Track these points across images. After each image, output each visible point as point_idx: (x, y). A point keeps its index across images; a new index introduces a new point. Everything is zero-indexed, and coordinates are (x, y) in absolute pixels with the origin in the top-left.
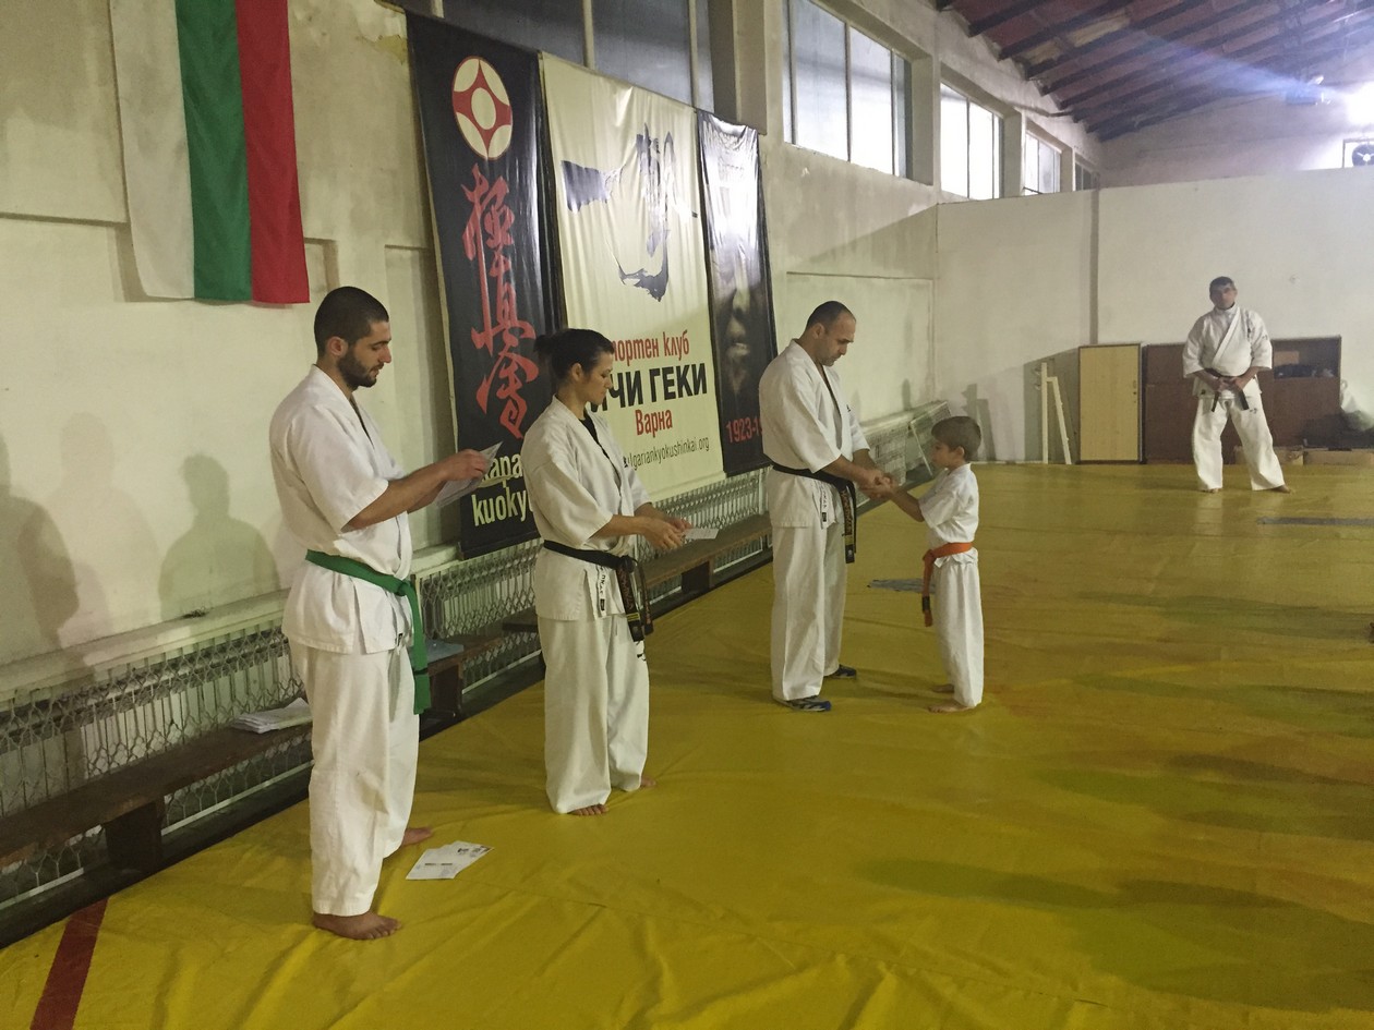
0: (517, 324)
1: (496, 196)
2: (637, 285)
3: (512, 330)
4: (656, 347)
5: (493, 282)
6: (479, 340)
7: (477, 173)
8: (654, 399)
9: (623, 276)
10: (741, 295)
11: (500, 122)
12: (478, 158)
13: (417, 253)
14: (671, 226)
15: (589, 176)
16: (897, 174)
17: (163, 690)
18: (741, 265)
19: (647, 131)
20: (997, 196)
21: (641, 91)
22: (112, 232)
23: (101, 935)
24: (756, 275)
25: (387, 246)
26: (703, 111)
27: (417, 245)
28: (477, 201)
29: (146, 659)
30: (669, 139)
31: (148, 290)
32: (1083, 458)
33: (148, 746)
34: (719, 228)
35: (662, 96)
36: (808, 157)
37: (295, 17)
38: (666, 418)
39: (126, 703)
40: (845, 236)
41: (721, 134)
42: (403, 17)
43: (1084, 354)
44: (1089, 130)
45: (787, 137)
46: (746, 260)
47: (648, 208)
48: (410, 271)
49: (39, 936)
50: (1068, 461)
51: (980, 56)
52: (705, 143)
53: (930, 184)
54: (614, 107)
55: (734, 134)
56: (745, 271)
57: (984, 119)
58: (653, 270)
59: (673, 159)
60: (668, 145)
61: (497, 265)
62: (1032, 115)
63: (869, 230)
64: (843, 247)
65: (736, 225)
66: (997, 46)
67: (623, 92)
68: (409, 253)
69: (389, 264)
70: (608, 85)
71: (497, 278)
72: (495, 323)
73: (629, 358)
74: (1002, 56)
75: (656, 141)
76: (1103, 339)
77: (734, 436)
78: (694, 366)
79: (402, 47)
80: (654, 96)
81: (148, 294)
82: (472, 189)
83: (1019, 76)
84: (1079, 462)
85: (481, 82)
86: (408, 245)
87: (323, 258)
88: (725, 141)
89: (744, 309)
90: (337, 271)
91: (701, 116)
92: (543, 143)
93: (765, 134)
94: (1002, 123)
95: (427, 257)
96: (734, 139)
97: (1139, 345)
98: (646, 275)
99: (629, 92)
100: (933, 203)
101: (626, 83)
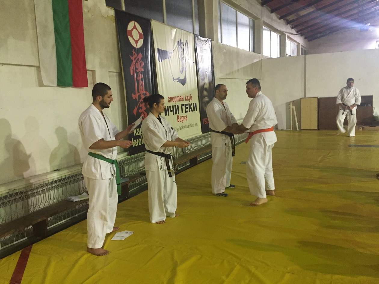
0: (144, 92)
1: (139, 58)
2: (178, 82)
3: (143, 94)
4: (183, 98)
5: (138, 81)
6: (134, 97)
7: (134, 52)
8: (182, 113)
9: (174, 79)
10: (206, 84)
11: (140, 38)
12: (134, 48)
13: (117, 73)
14: (187, 66)
15: (164, 52)
16: (251, 51)
17: (49, 190)
18: (206, 76)
19: (180, 40)
20: (279, 57)
21: (179, 29)
22: (35, 68)
23: (31, 254)
24: (211, 79)
25: (109, 72)
26: (196, 35)
27: (118, 71)
28: (134, 59)
29: (44, 182)
30: (187, 42)
31: (45, 83)
32: (302, 129)
33: (44, 205)
34: (201, 66)
35: (185, 31)
36: (225, 47)
37: (84, 11)
38: (186, 118)
39: (39, 193)
40: (236, 68)
41: (201, 41)
42: (114, 10)
43: (302, 100)
44: (305, 38)
45: (220, 41)
46: (208, 75)
47: (181, 61)
48: (115, 78)
49: (14, 254)
50: (298, 129)
51: (274, 18)
52: (197, 43)
53: (260, 54)
54: (171, 34)
55: (205, 41)
56: (208, 78)
57: (275, 36)
58: (182, 78)
59: (188, 48)
60: (186, 44)
61: (139, 76)
62: (289, 35)
63: (243, 66)
64: (235, 71)
65: (205, 65)
66: (279, 16)
67: (174, 30)
68: (115, 74)
69: (110, 77)
70: (170, 28)
71: (139, 80)
72: (138, 92)
73: (176, 101)
74: (280, 18)
75: (183, 43)
76: (308, 96)
77: (204, 122)
78: (193, 104)
79: (113, 19)
80: (183, 31)
81: (45, 85)
82: (132, 57)
83: (285, 24)
84: (301, 130)
85: (135, 27)
86: (115, 71)
87: (92, 75)
88: (202, 42)
89: (207, 88)
90: (96, 78)
91: (195, 36)
92: (152, 44)
93: (213, 41)
94: (280, 37)
95: (120, 74)
96: (205, 42)
97: (317, 98)
98: (180, 79)
99: (176, 29)
100: (261, 59)
101: (175, 27)
